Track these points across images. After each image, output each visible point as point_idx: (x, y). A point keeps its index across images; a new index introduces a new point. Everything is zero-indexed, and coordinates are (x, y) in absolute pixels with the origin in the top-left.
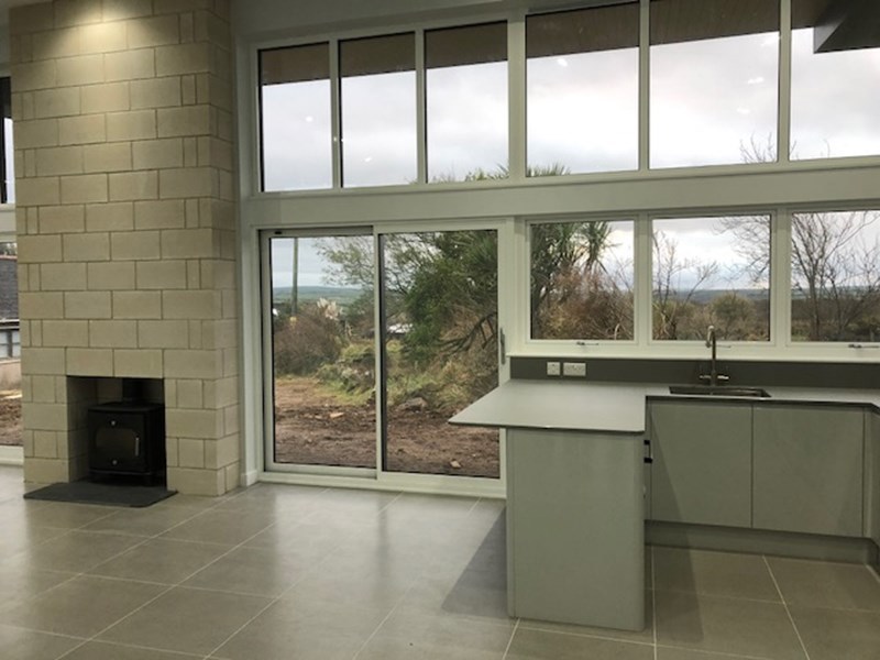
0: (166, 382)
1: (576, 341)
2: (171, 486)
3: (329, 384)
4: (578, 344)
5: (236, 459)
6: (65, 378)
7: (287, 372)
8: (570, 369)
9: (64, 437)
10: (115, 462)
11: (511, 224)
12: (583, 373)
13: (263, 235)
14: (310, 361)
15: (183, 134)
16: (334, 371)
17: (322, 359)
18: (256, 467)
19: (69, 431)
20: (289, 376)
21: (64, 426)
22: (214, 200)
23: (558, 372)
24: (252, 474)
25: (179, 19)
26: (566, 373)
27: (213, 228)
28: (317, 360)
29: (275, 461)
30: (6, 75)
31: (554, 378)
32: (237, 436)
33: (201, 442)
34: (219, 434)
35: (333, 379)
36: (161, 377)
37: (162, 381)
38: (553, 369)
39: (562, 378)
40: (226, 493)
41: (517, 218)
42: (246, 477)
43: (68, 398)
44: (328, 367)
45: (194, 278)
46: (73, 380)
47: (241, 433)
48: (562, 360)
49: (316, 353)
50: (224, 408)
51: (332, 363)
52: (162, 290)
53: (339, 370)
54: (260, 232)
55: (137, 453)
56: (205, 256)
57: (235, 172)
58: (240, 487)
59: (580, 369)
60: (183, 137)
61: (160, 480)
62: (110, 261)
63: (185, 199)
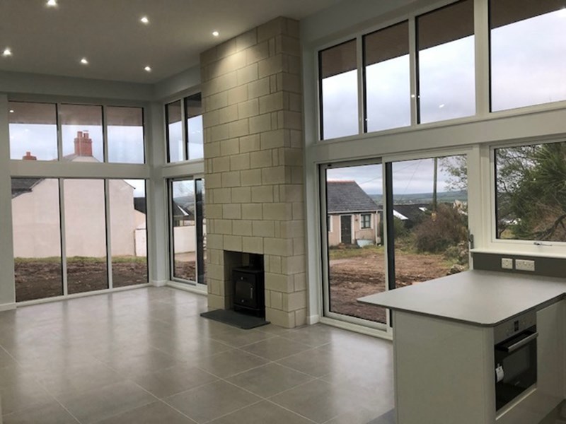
0: (265, 257)
1: (533, 242)
2: (267, 320)
3: (451, 260)
4: (535, 244)
5: (303, 307)
6: (223, 251)
7: (425, 250)
8: (521, 265)
9: (222, 283)
10: (243, 301)
11: (476, 150)
12: (533, 269)
13: (321, 168)
14: (440, 243)
15: (270, 111)
16: (457, 251)
17: (449, 242)
18: (318, 313)
19: (225, 281)
20: (426, 253)
21: (222, 278)
22: (286, 149)
23: (510, 267)
24: (314, 317)
25: (268, 43)
26: (517, 268)
27: (285, 166)
28: (446, 243)
29: (330, 311)
30: (198, 92)
31: (507, 271)
32: (304, 292)
33: (281, 294)
34: (290, 290)
35: (455, 257)
36: (262, 253)
37: (263, 255)
38: (507, 263)
39: (514, 272)
40: (296, 327)
41: (482, 145)
42: (309, 319)
43: (225, 262)
44: (452, 248)
45: (277, 196)
46: (226, 252)
47: (306, 290)
48: (514, 257)
49: (446, 238)
50: (294, 275)
51: (456, 245)
52: (262, 203)
53: (459, 250)
54: (320, 166)
55: (251, 297)
56: (281, 183)
57: (302, 131)
58: (306, 324)
59: (529, 266)
60: (271, 113)
61: (262, 314)
62: (240, 187)
63: (272, 149)
